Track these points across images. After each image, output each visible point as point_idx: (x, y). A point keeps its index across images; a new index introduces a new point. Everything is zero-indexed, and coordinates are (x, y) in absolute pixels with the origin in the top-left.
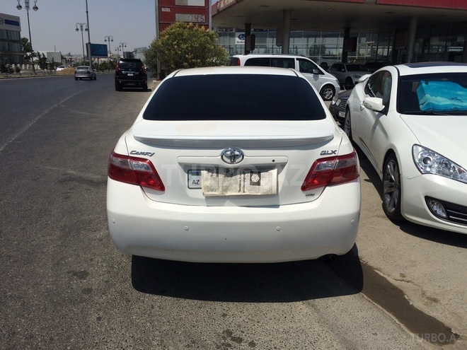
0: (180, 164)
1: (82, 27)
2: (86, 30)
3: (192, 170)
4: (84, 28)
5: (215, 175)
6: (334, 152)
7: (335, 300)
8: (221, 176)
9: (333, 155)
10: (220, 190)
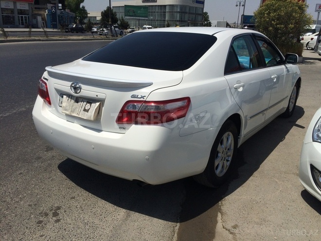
0: (55, 88)
1: (240, 3)
2: (243, 5)
3: (62, 94)
4: (242, 4)
5: (70, 99)
6: (143, 97)
7: (147, 219)
8: (73, 101)
9: (142, 99)
10: (70, 111)
